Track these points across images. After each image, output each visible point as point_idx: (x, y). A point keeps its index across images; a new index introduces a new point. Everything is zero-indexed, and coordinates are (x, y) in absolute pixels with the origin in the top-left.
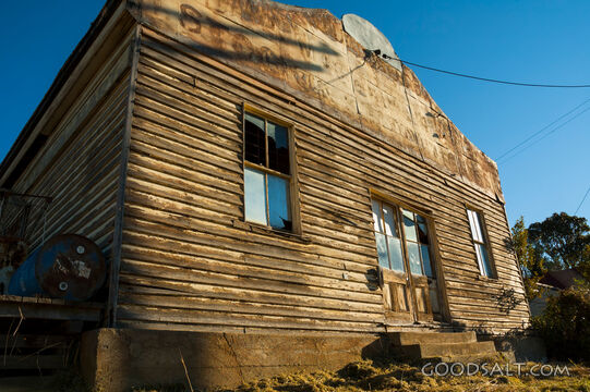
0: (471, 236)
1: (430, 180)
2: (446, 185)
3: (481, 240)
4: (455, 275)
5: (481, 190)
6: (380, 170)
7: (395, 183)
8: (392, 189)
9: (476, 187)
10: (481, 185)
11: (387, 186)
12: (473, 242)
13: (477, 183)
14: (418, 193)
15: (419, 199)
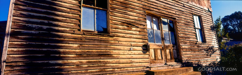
0: (194, 26)
1: (176, 5)
2: (184, 6)
3: (199, 28)
4: (185, 43)
5: (201, 7)
6: (151, 3)
7: (159, 8)
8: (157, 10)
9: (199, 6)
10: (201, 5)
11: (155, 10)
12: (195, 28)
13: (199, 4)
14: (170, 11)
15: (170, 14)
